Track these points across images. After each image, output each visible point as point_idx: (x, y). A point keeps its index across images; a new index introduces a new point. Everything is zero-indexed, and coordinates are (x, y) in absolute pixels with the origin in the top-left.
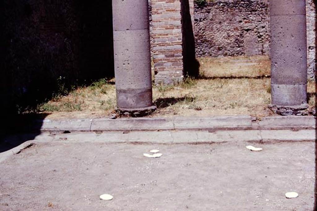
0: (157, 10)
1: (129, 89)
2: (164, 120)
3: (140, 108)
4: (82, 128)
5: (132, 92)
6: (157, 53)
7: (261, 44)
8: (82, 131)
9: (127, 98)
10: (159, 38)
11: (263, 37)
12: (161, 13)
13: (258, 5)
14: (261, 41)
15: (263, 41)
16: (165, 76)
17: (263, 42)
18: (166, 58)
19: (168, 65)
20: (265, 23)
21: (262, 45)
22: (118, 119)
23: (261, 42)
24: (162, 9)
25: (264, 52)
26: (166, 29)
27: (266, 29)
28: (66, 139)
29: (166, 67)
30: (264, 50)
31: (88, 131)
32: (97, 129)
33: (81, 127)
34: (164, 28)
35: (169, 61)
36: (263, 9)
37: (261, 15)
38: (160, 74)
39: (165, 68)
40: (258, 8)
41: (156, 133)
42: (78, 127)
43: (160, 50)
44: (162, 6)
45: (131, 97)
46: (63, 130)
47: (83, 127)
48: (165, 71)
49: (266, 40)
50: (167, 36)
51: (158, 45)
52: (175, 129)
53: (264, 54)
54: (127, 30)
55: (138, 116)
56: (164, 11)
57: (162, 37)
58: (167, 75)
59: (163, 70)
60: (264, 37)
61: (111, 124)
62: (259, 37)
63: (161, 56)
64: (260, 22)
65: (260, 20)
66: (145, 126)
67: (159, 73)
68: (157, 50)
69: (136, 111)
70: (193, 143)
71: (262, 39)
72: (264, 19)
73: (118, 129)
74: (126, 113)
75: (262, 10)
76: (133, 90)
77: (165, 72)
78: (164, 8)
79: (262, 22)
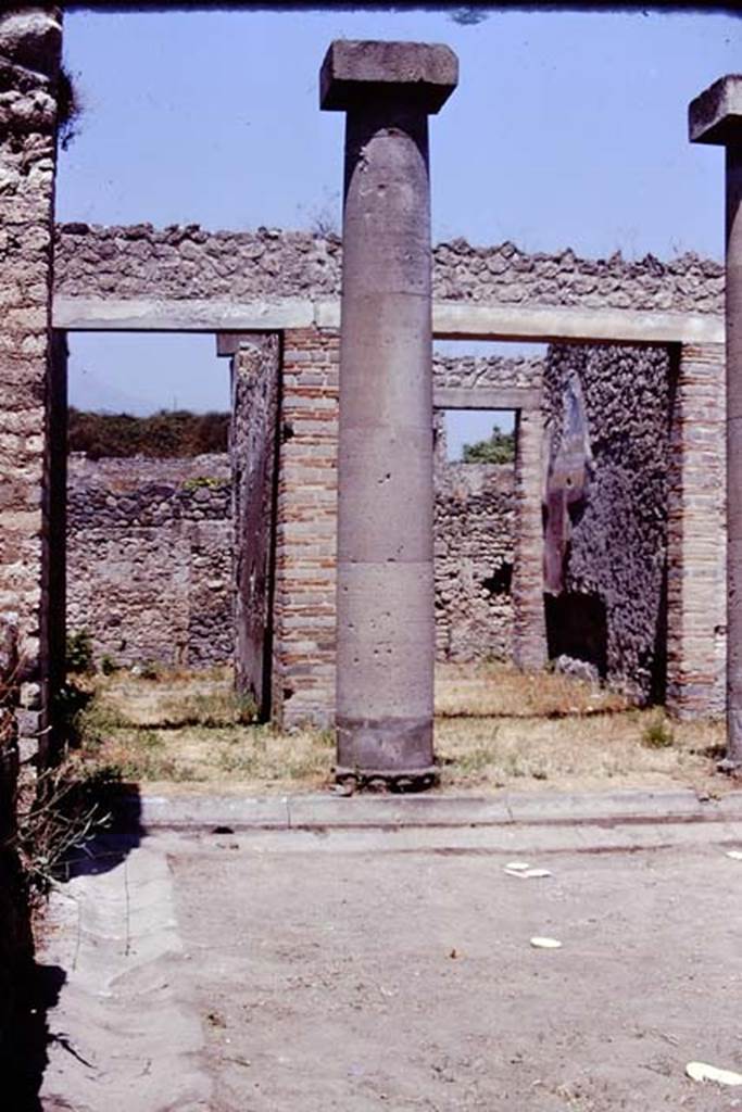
0: (300, 509)
1: (386, 719)
2: (481, 800)
3: (411, 768)
4: (265, 819)
5: (396, 726)
6: (293, 635)
7: (445, 627)
8: (267, 828)
9: (380, 743)
10: (301, 591)
11: (450, 607)
12: (312, 519)
13: (438, 507)
14: (444, 617)
15: (451, 617)
16: (316, 704)
17: (450, 621)
18: (318, 652)
19: (326, 672)
20: (459, 562)
21: (448, 631)
22: (355, 796)
23: (444, 621)
24: (315, 507)
25: (453, 654)
26: (324, 566)
27: (461, 581)
28: (237, 847)
29: (319, 679)
30: (452, 645)
31: (282, 828)
32: (308, 824)
33: (261, 816)
34: (318, 564)
35: (327, 662)
36: (455, 518)
37: (448, 538)
38: (300, 699)
39: (315, 681)
40: (439, 514)
41: (467, 831)
42: (254, 817)
43: (304, 627)
44: (316, 498)
45: (391, 741)
46: (212, 826)
47: (269, 816)
48: (317, 688)
49: (460, 614)
50: (326, 588)
51: (296, 614)
52: (513, 822)
53: (452, 658)
54: (391, 560)
55: (408, 789)
56: (319, 515)
57: (311, 591)
58: (320, 701)
59: (311, 687)
60: (455, 606)
61: (342, 809)
62: (439, 606)
63: (306, 646)
64: (443, 557)
65: (444, 553)
66: (435, 814)
67: (299, 693)
68: (295, 628)
69: (405, 777)
70: (591, 851)
71: (448, 611)
72: (457, 550)
73: (365, 823)
74: (375, 782)
75: (451, 523)
76: (398, 721)
77: (314, 694)
78: (319, 505)
79: (449, 559)
